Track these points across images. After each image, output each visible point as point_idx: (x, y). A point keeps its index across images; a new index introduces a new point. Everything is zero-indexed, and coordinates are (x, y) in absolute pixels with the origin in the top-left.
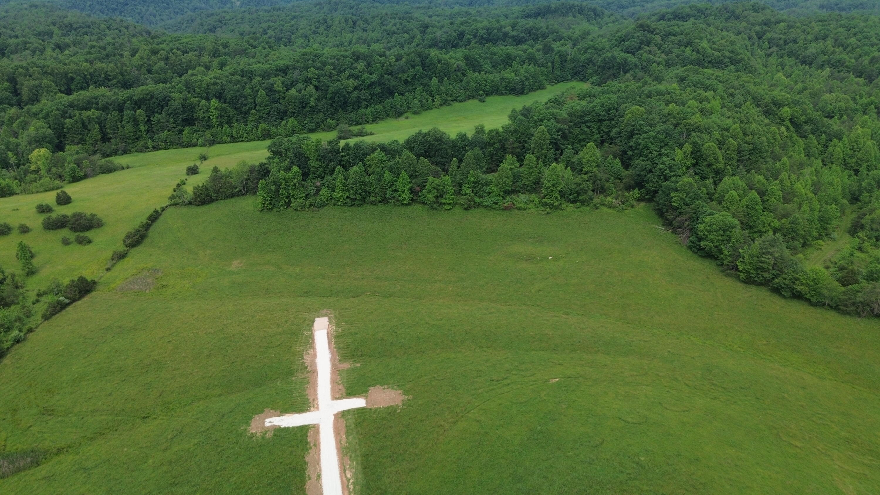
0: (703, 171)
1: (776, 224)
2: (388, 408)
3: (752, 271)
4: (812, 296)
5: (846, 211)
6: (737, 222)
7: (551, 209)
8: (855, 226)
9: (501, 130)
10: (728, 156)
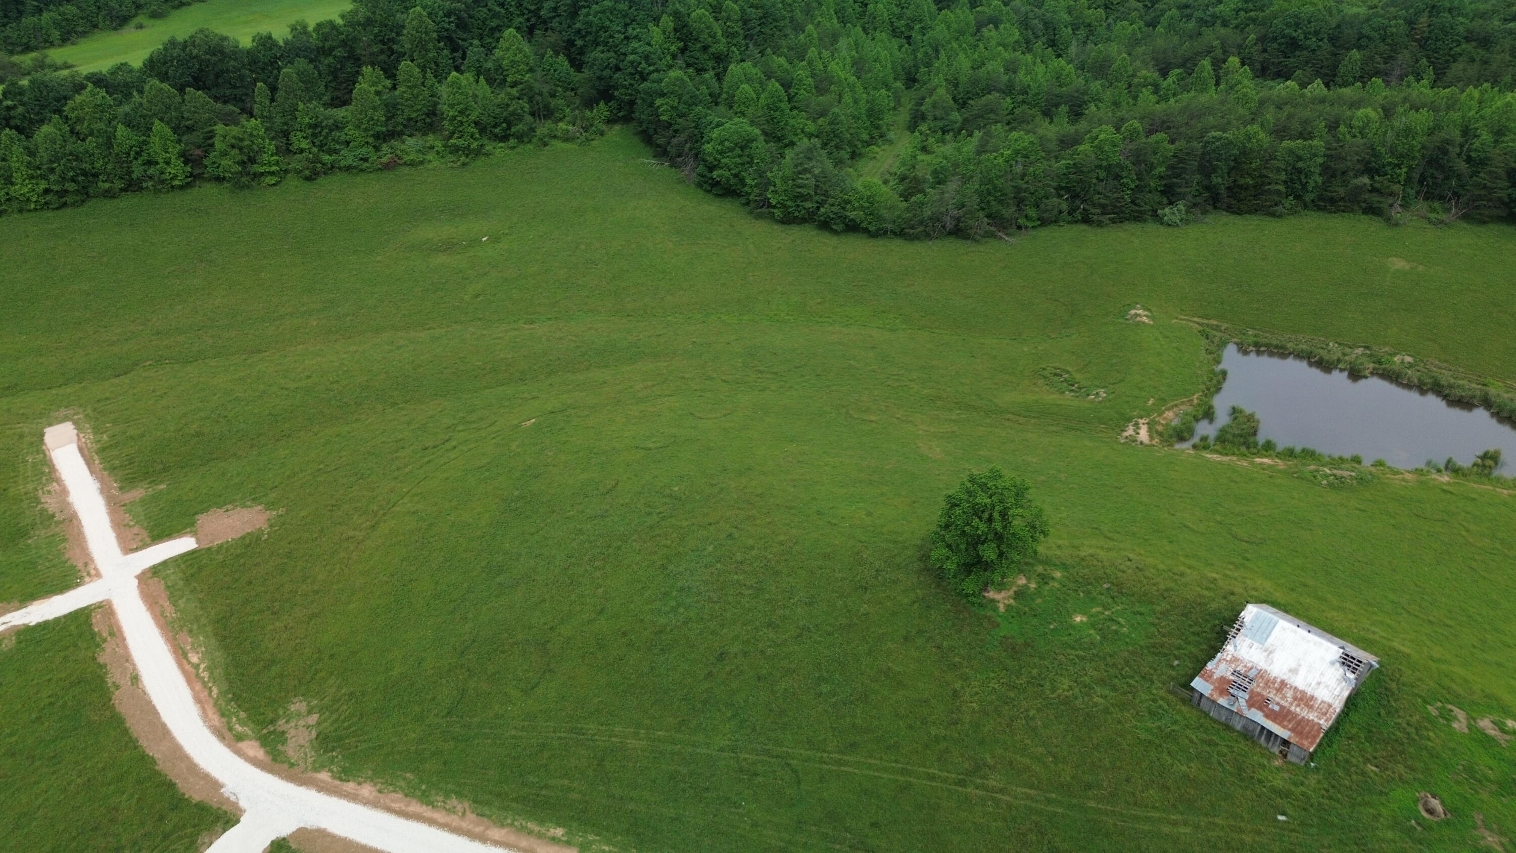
0: (697, 59)
1: (811, 127)
2: (243, 538)
3: (789, 203)
4: (870, 223)
5: (903, 100)
6: (757, 131)
7: (467, 156)
8: (915, 118)
9: (340, 21)
10: (729, 30)
